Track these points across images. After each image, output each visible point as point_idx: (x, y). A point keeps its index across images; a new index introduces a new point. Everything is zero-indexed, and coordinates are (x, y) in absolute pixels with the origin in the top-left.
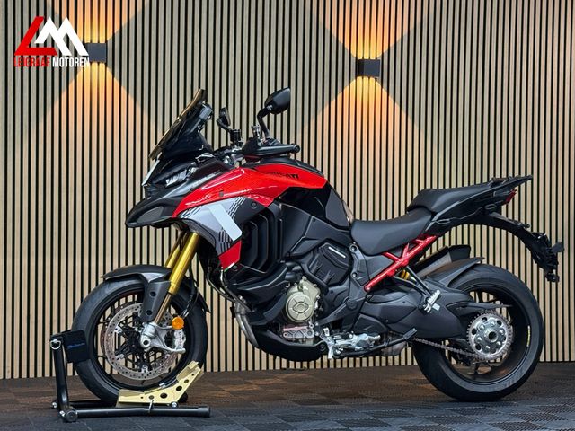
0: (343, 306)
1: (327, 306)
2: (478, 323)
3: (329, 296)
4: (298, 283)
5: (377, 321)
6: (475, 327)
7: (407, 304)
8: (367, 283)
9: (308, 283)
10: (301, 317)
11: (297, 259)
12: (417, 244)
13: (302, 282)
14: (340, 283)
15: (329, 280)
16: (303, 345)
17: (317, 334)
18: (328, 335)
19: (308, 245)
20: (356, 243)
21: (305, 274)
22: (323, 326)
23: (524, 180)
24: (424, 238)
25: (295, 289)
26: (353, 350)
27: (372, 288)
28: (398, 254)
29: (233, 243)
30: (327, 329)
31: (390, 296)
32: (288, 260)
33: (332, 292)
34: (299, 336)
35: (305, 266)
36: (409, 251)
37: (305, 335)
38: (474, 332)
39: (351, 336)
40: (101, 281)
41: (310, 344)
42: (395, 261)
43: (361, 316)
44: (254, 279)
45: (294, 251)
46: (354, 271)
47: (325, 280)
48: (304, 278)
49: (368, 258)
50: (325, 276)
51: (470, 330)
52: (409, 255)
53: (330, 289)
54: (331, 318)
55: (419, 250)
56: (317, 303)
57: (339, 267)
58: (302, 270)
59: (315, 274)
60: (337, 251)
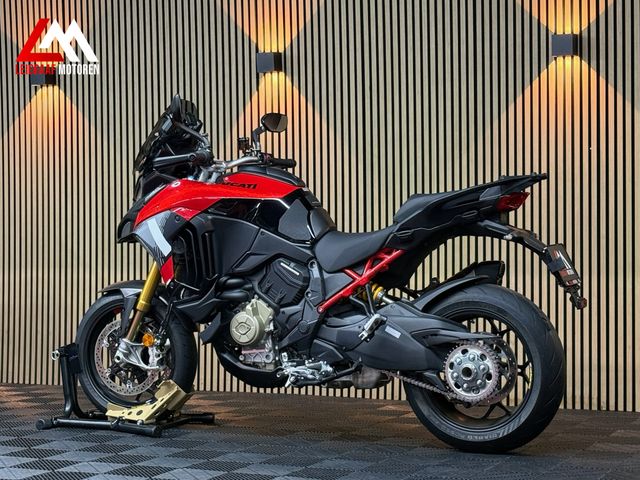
0: (296, 329)
2: (456, 356)
3: (281, 318)
4: (250, 301)
6: (452, 360)
8: (320, 304)
9: (261, 302)
10: (244, 339)
11: (246, 276)
12: (382, 259)
13: (253, 301)
14: (295, 302)
15: (281, 299)
16: (264, 370)
18: (286, 360)
19: (253, 261)
20: (317, 259)
21: (256, 293)
22: (281, 350)
23: (538, 179)
24: (389, 253)
27: (326, 310)
29: (166, 259)
30: (285, 354)
31: (348, 320)
32: (233, 276)
33: (283, 312)
34: (257, 360)
36: (371, 267)
37: (264, 359)
38: (452, 366)
40: (100, 295)
41: (271, 368)
42: (354, 279)
43: (316, 341)
44: (194, 296)
45: (238, 266)
46: (308, 290)
47: (276, 300)
48: (255, 296)
49: (326, 275)
50: (276, 295)
51: (447, 363)
52: (368, 272)
53: (282, 310)
54: (285, 342)
55: (382, 267)
56: (272, 324)
57: (291, 285)
58: (253, 289)
59: (266, 293)
60: (290, 268)
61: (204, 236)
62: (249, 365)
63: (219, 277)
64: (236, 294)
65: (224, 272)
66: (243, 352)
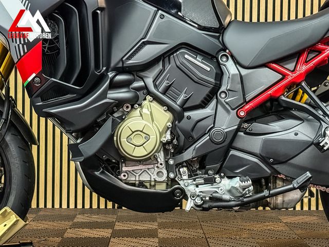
0: (206, 138)
1: (182, 137)
3: (185, 124)
4: (140, 105)
5: (255, 160)
7: (301, 137)
8: (241, 106)
9: (155, 105)
10: (140, 152)
13: (145, 103)
14: (203, 105)
15: (185, 101)
16: (152, 190)
17: (172, 175)
18: (185, 177)
19: (149, 52)
20: (230, 51)
21: (149, 93)
22: (179, 165)
25: (137, 112)
26: (220, 200)
27: (248, 113)
28: (291, 66)
29: (30, 46)
30: (185, 169)
31: (276, 126)
32: (120, 70)
33: (189, 118)
34: (145, 178)
35: (149, 82)
36: (306, 62)
37: (154, 177)
39: (218, 180)
41: (161, 188)
42: (284, 76)
43: (233, 152)
44: (69, 96)
45: (129, 58)
46: (223, 88)
47: (179, 101)
48: (149, 98)
49: (244, 72)
50: (179, 95)
52: (305, 68)
53: (186, 114)
54: (188, 154)
55: (323, 61)
56: (169, 132)
57: (199, 82)
58: (146, 87)
59: (164, 93)
60: (198, 61)
61: (95, 15)
62: (134, 185)
63: (107, 71)
64: (122, 94)
65: (112, 65)
66: (124, 169)
